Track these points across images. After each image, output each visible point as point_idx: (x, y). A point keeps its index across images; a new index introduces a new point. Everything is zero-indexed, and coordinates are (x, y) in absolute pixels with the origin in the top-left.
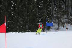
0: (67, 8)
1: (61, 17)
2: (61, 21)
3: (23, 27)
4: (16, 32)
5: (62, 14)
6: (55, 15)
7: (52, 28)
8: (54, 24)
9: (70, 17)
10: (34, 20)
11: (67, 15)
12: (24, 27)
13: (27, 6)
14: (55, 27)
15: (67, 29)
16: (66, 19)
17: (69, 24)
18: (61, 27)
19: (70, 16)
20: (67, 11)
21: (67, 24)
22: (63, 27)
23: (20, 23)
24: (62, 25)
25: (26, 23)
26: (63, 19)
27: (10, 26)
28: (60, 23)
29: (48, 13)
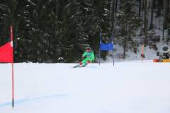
0: (143, 13)
1: (130, 32)
2: (130, 39)
3: (49, 51)
4: (35, 61)
5: (132, 25)
6: (117, 27)
7: (111, 55)
8: (114, 47)
9: (150, 32)
10: (72, 36)
11: (143, 27)
12: (51, 53)
13: (58, 6)
14: (118, 52)
15: (143, 56)
16: (140, 35)
17: (148, 47)
18: (129, 53)
19: (150, 29)
20: (143, 19)
21: (143, 46)
22: (135, 52)
23: (43, 44)
24: (133, 49)
25: (56, 43)
26: (135, 36)
27: (21, 49)
28: (129, 44)
29: (102, 23)
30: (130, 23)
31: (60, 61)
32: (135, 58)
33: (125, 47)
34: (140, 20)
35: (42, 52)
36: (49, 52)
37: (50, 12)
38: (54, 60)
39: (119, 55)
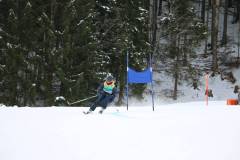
0: (208, 15)
1: (185, 50)
2: (185, 63)
3: (38, 84)
5: (188, 37)
6: (163, 41)
7: (151, 92)
9: (221, 50)
10: (81, 57)
11: (209, 41)
13: (54, 3)
14: (164, 86)
16: (205, 56)
17: (218, 77)
18: (185, 87)
19: (222, 45)
20: (210, 26)
21: (209, 76)
22: (195, 86)
23: (27, 71)
24: (190, 80)
25: (51, 69)
26: (195, 57)
28: (183, 72)
29: (135, 34)
30: (186, 34)
31: (58, 104)
32: (195, 98)
33: (176, 76)
34: (204, 29)
35: (25, 87)
36: (38, 87)
37: (40, 14)
38: (48, 100)
39: (165, 92)
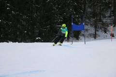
1: (100, 14)
2: (100, 20)
5: (102, 8)
7: (83, 35)
8: (86, 27)
10: (49, 18)
11: (112, 9)
12: (30, 33)
14: (90, 32)
18: (100, 33)
20: (113, 2)
22: (105, 32)
24: (103, 29)
26: (105, 17)
27: (2, 30)
28: (99, 25)
31: (37, 41)
32: (106, 38)
33: (96, 27)
34: (110, 3)
35: (21, 33)
38: (32, 39)
39: (90, 35)
